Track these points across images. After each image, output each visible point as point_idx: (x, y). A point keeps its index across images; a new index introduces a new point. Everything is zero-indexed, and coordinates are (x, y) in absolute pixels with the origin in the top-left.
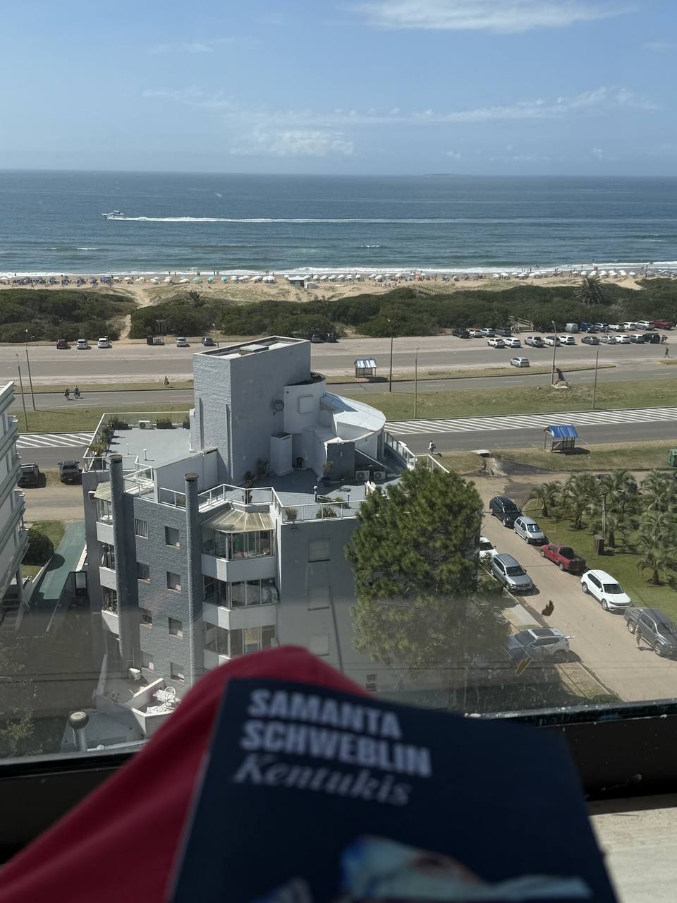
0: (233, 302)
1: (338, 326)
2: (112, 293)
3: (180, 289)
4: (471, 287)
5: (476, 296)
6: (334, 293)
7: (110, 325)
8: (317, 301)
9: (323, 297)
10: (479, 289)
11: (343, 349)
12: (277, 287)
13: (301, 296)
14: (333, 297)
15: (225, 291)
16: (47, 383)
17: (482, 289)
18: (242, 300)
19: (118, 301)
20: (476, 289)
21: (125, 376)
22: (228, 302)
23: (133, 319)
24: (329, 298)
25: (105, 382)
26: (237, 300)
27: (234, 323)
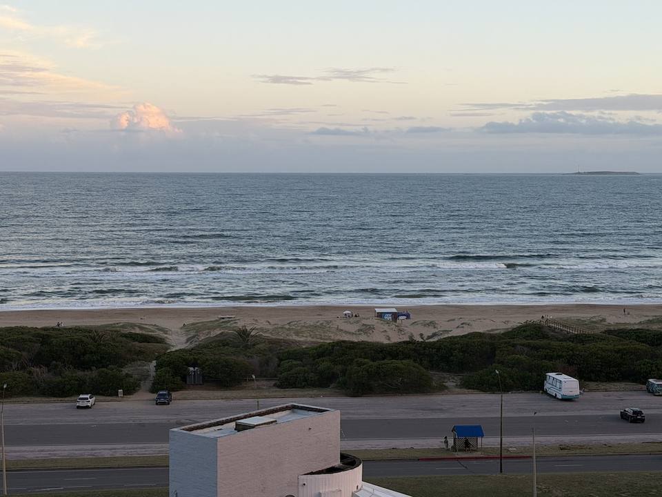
0: (294, 342)
1: (435, 376)
2: (138, 331)
3: (229, 325)
4: (629, 324)
5: (634, 337)
6: (436, 330)
7: (127, 375)
8: (411, 342)
9: (421, 335)
10: (640, 327)
11: (441, 410)
12: (357, 322)
13: (390, 333)
14: (434, 335)
15: (287, 327)
16: (31, 456)
17: (645, 327)
18: (309, 339)
19: (144, 342)
20: (636, 327)
21: (135, 446)
22: (288, 343)
23: (158, 367)
24: (429, 337)
25: (107, 454)
26: (302, 339)
27: (293, 371)
